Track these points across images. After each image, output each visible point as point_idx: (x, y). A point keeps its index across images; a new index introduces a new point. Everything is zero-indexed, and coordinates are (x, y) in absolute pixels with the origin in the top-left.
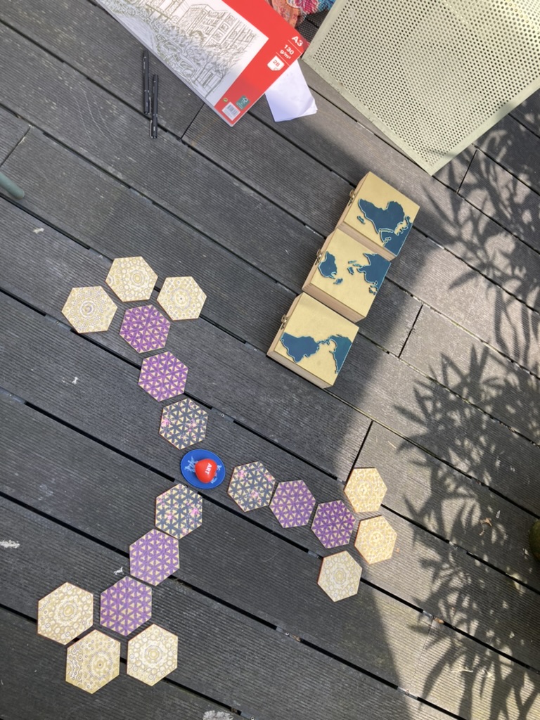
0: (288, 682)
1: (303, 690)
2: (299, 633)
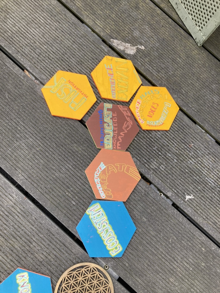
0: (51, 42)
1: (37, 30)
2: (24, 77)
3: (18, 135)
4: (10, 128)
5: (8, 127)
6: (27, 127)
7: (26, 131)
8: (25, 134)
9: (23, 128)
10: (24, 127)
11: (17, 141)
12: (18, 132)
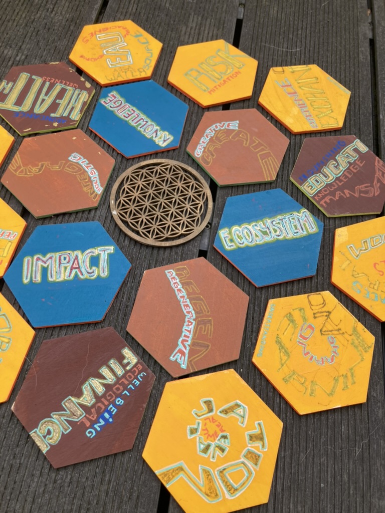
3: (291, 36)
4: (292, 26)
5: (292, 23)
6: (308, 38)
7: (303, 40)
8: (298, 40)
9: (304, 35)
10: (306, 36)
11: (284, 38)
12: (295, 33)
